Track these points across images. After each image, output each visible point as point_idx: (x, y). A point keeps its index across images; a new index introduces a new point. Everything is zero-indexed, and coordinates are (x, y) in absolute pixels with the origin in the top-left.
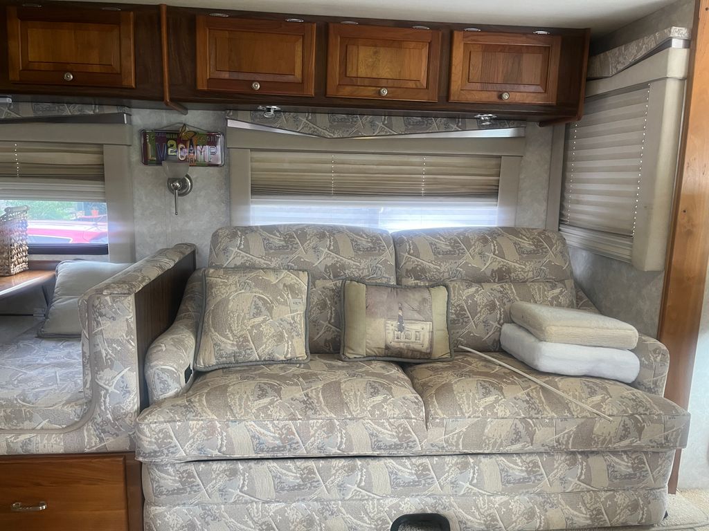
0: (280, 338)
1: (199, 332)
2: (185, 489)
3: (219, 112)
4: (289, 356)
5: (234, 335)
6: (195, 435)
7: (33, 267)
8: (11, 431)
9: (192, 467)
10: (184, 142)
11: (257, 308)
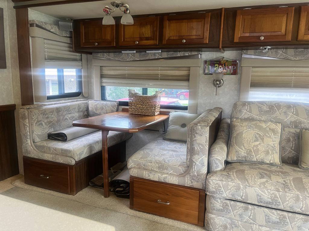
0: (267, 153)
1: (229, 145)
2: (224, 210)
3: (238, 51)
4: (272, 162)
5: (245, 149)
6: (231, 188)
7: (161, 113)
8: (160, 172)
9: (228, 202)
10: (222, 65)
11: (256, 137)
